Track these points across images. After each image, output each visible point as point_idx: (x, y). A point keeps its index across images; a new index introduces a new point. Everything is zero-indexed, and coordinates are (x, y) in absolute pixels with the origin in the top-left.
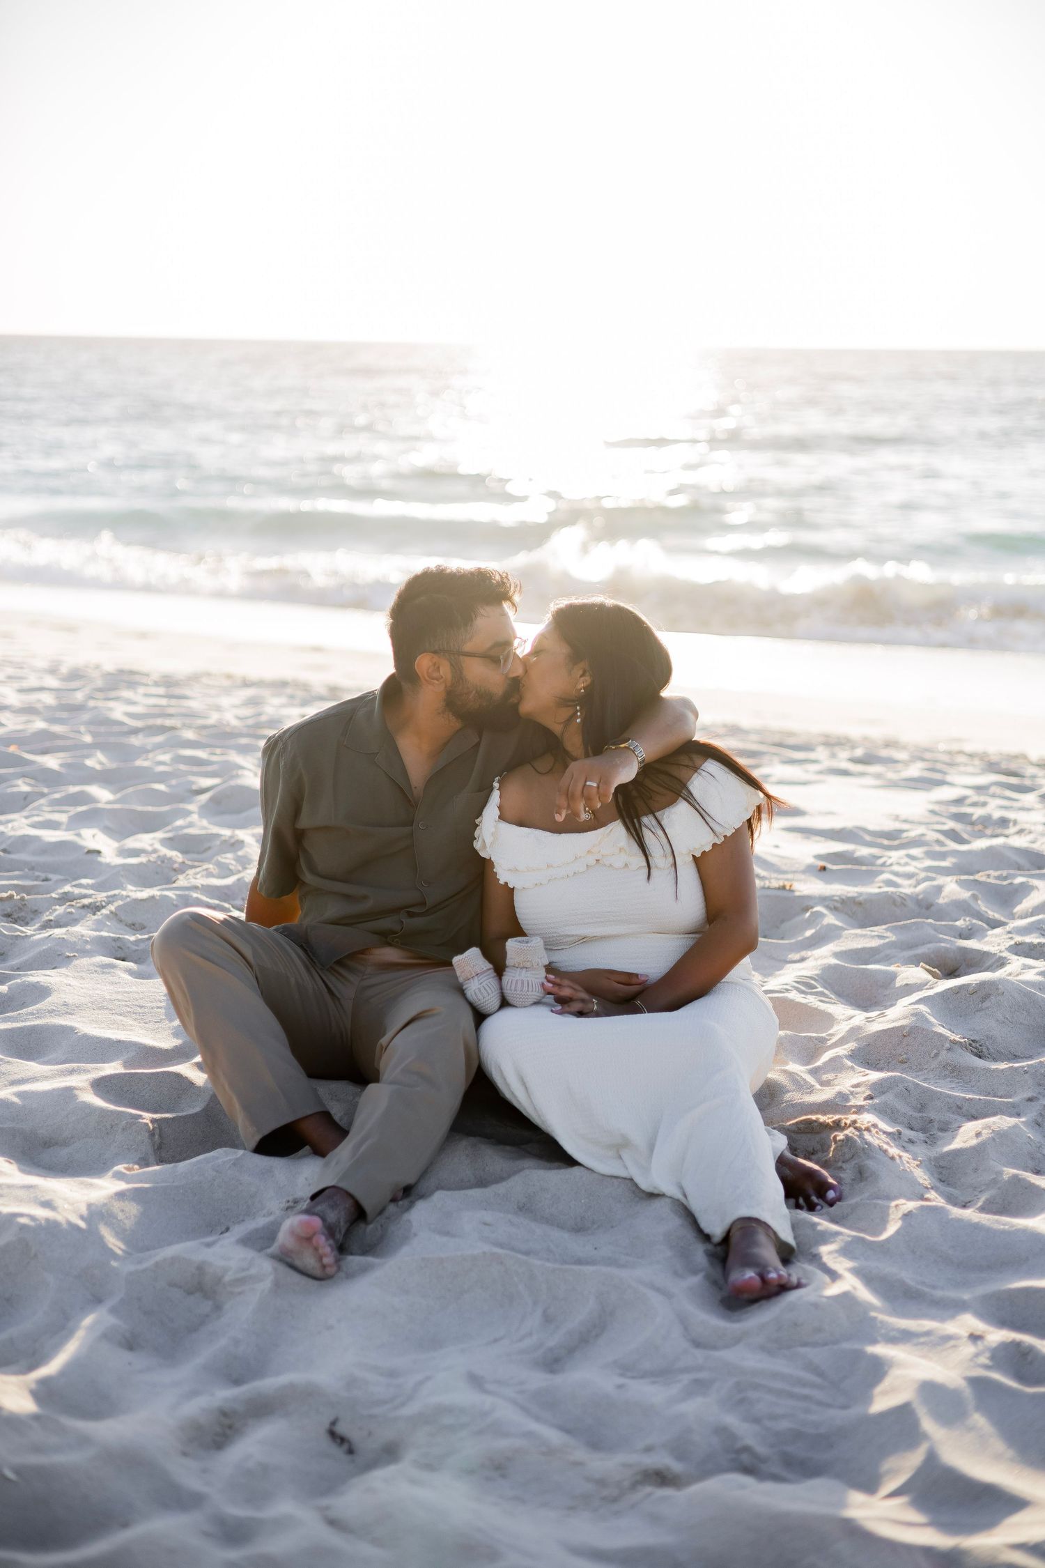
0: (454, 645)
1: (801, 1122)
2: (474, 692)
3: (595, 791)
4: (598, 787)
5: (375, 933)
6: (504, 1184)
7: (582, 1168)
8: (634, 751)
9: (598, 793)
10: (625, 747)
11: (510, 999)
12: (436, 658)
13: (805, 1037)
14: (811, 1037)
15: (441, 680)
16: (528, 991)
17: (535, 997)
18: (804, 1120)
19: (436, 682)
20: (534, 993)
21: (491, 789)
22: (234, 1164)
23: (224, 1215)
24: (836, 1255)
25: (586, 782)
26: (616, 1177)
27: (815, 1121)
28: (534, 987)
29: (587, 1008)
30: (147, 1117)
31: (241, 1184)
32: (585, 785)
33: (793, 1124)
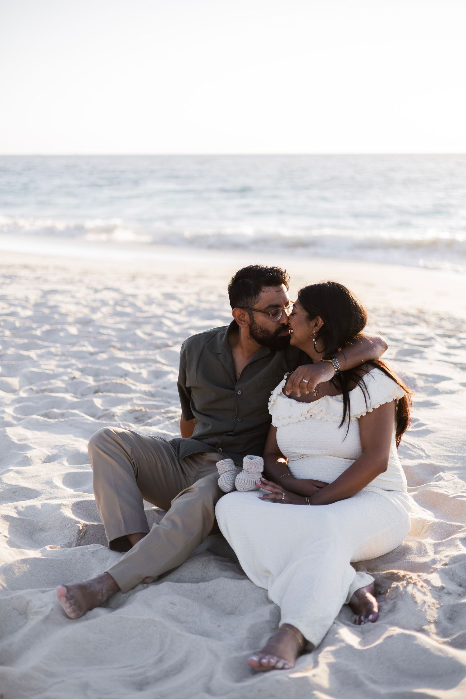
0: (250, 305)
1: (389, 573)
2: (259, 329)
3: (306, 385)
4: (308, 383)
5: (209, 444)
6: (207, 583)
7: (248, 581)
8: (333, 365)
9: (307, 386)
10: (330, 362)
11: (237, 488)
12: (242, 311)
13: (450, 524)
14: (453, 525)
15: (246, 322)
16: (247, 485)
17: (250, 488)
18: (390, 572)
19: (243, 322)
20: (251, 487)
21: (282, 378)
22: (93, 553)
23: (76, 577)
24: (329, 653)
25: (303, 379)
26: (263, 589)
27: (396, 574)
28: (251, 482)
29: (278, 497)
30: (83, 522)
31: (90, 563)
32: (302, 381)
33: (385, 573)
